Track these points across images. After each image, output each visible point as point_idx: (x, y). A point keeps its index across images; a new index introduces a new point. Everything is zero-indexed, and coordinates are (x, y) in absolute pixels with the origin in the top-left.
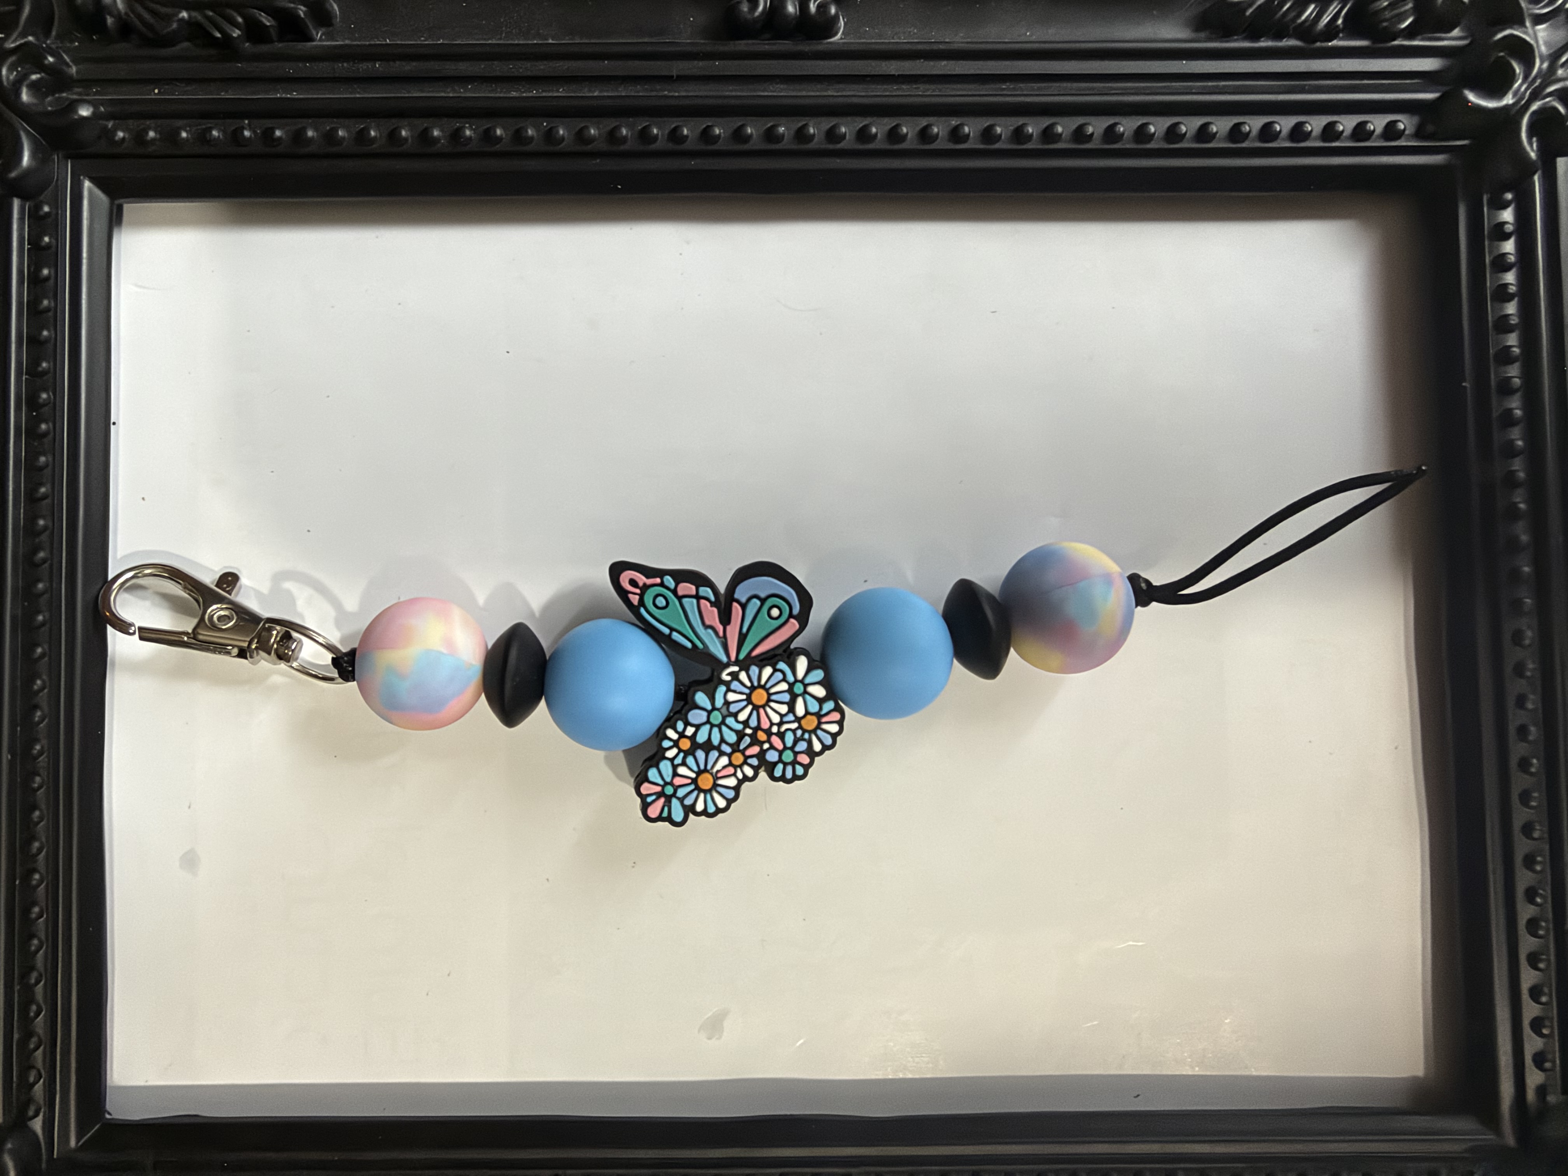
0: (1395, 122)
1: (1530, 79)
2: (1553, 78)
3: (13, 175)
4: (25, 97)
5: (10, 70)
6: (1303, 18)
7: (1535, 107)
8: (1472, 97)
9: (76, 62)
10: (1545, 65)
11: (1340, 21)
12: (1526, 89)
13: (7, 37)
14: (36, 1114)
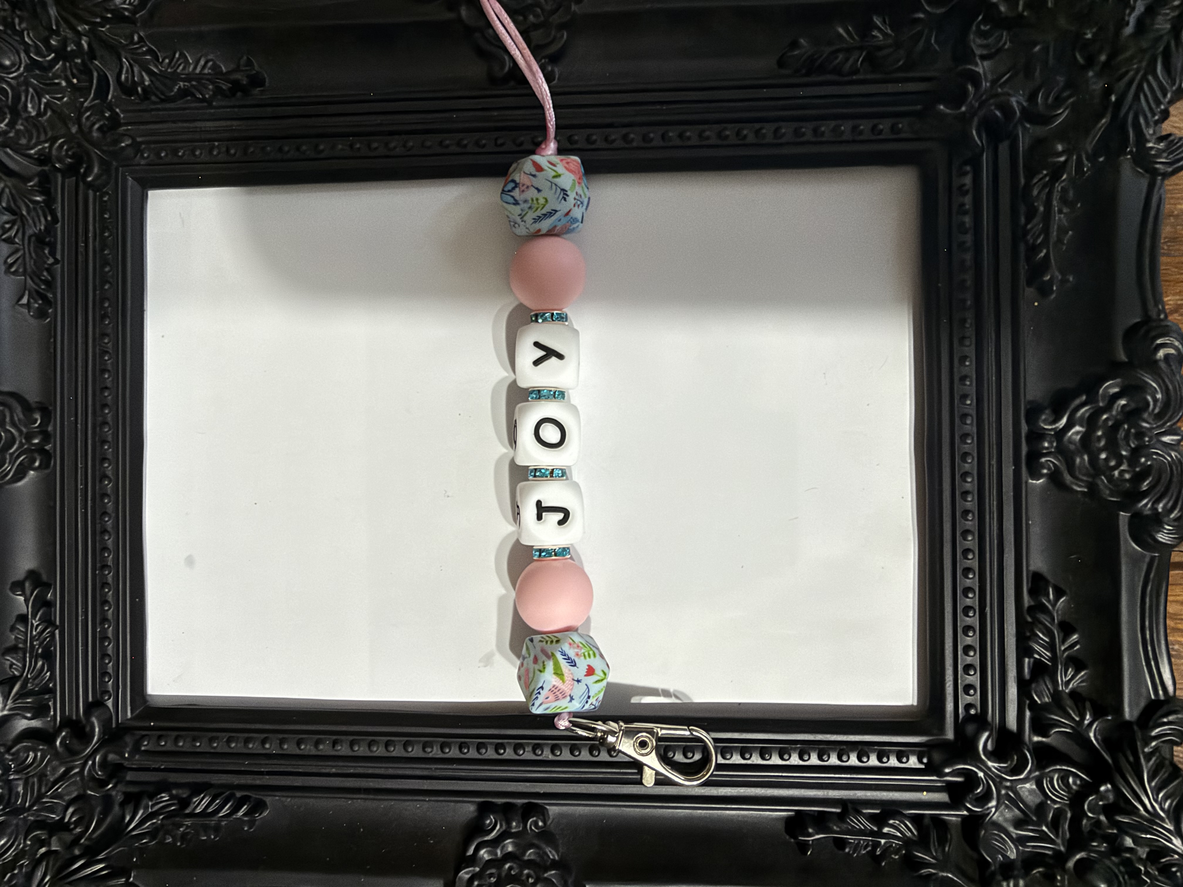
0: (896, 124)
1: (978, 96)
2: (994, 94)
3: (90, 179)
4: (95, 134)
5: (88, 119)
6: (836, 62)
7: (980, 113)
9: (123, 111)
10: (989, 85)
11: (859, 63)
12: (976, 102)
13: (85, 101)
14: (109, 699)
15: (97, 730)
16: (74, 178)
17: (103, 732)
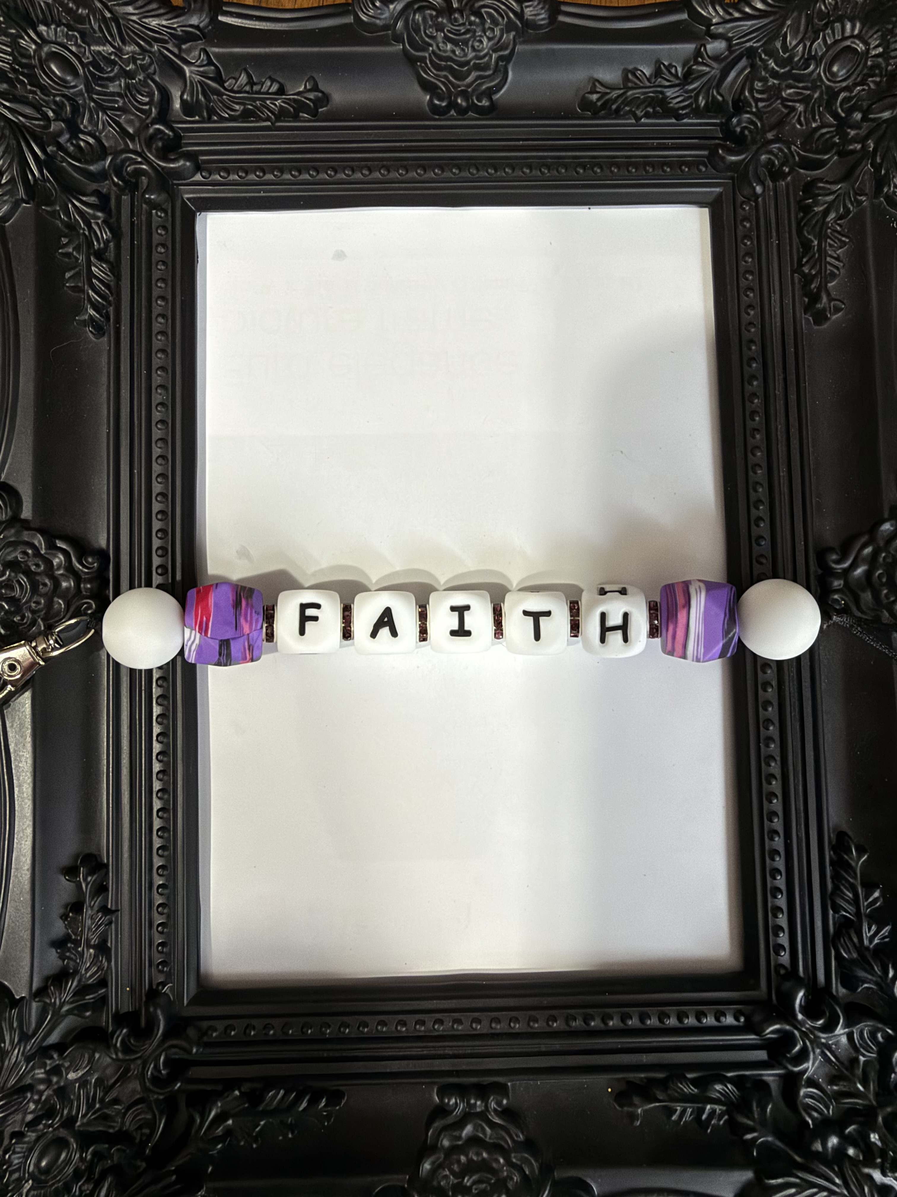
0: (785, 950)
1: (813, 1030)
2: (815, 1046)
3: (720, 152)
4: (764, 157)
5: (780, 149)
6: (845, 891)
7: (796, 1032)
8: (801, 994)
9: (788, 184)
10: (823, 1041)
11: (844, 913)
12: (807, 1029)
13: (798, 147)
14: (203, 177)
15: (172, 166)
17: (169, 171)
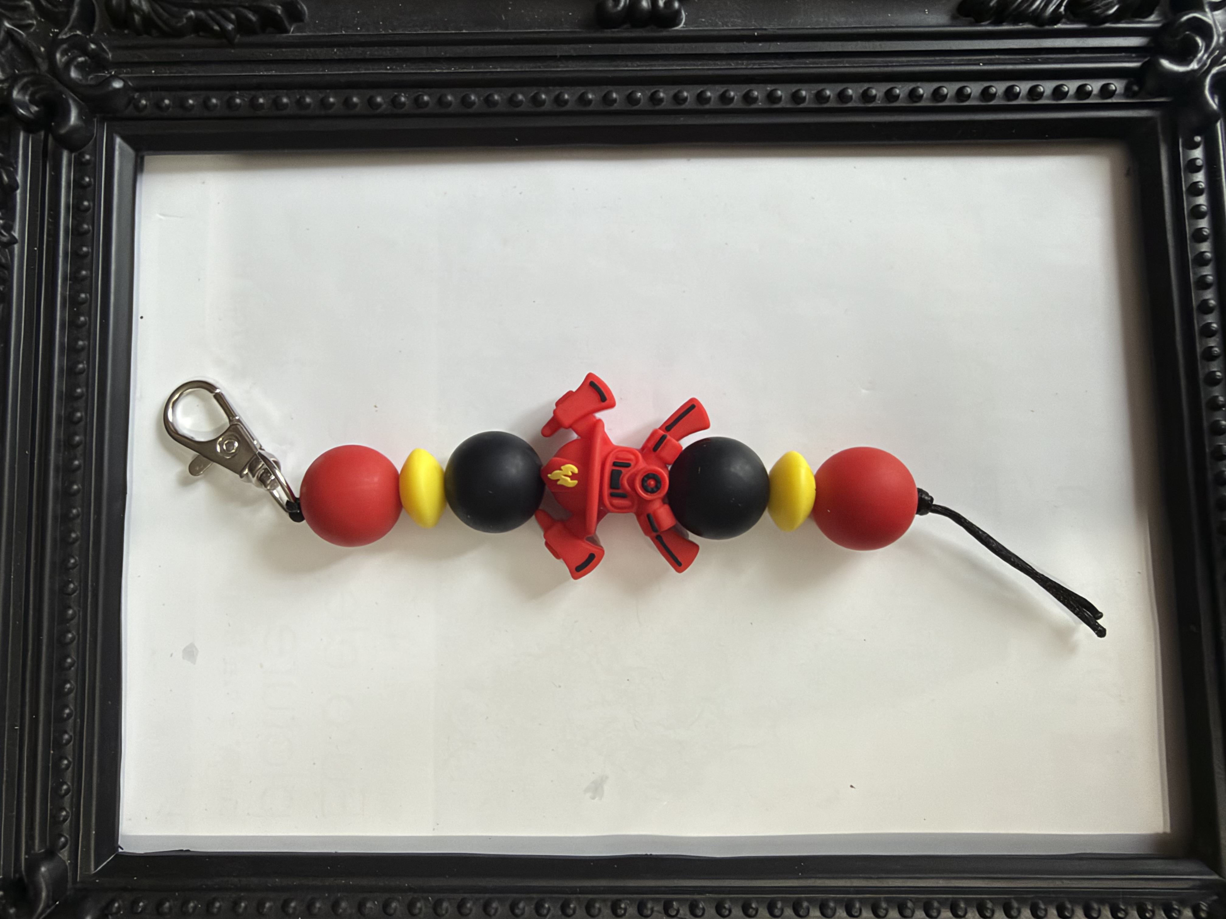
0: (1108, 85)
1: (1210, 50)
4: (73, 74)
5: (64, 53)
6: (1034, 6)
7: (1215, 70)
8: (1166, 64)
9: (113, 48)
10: (1222, 39)
11: (1062, 9)
12: (1208, 58)
13: (61, 31)
14: (64, 846)
15: (44, 894)
16: (42, 133)
17: (53, 898)
